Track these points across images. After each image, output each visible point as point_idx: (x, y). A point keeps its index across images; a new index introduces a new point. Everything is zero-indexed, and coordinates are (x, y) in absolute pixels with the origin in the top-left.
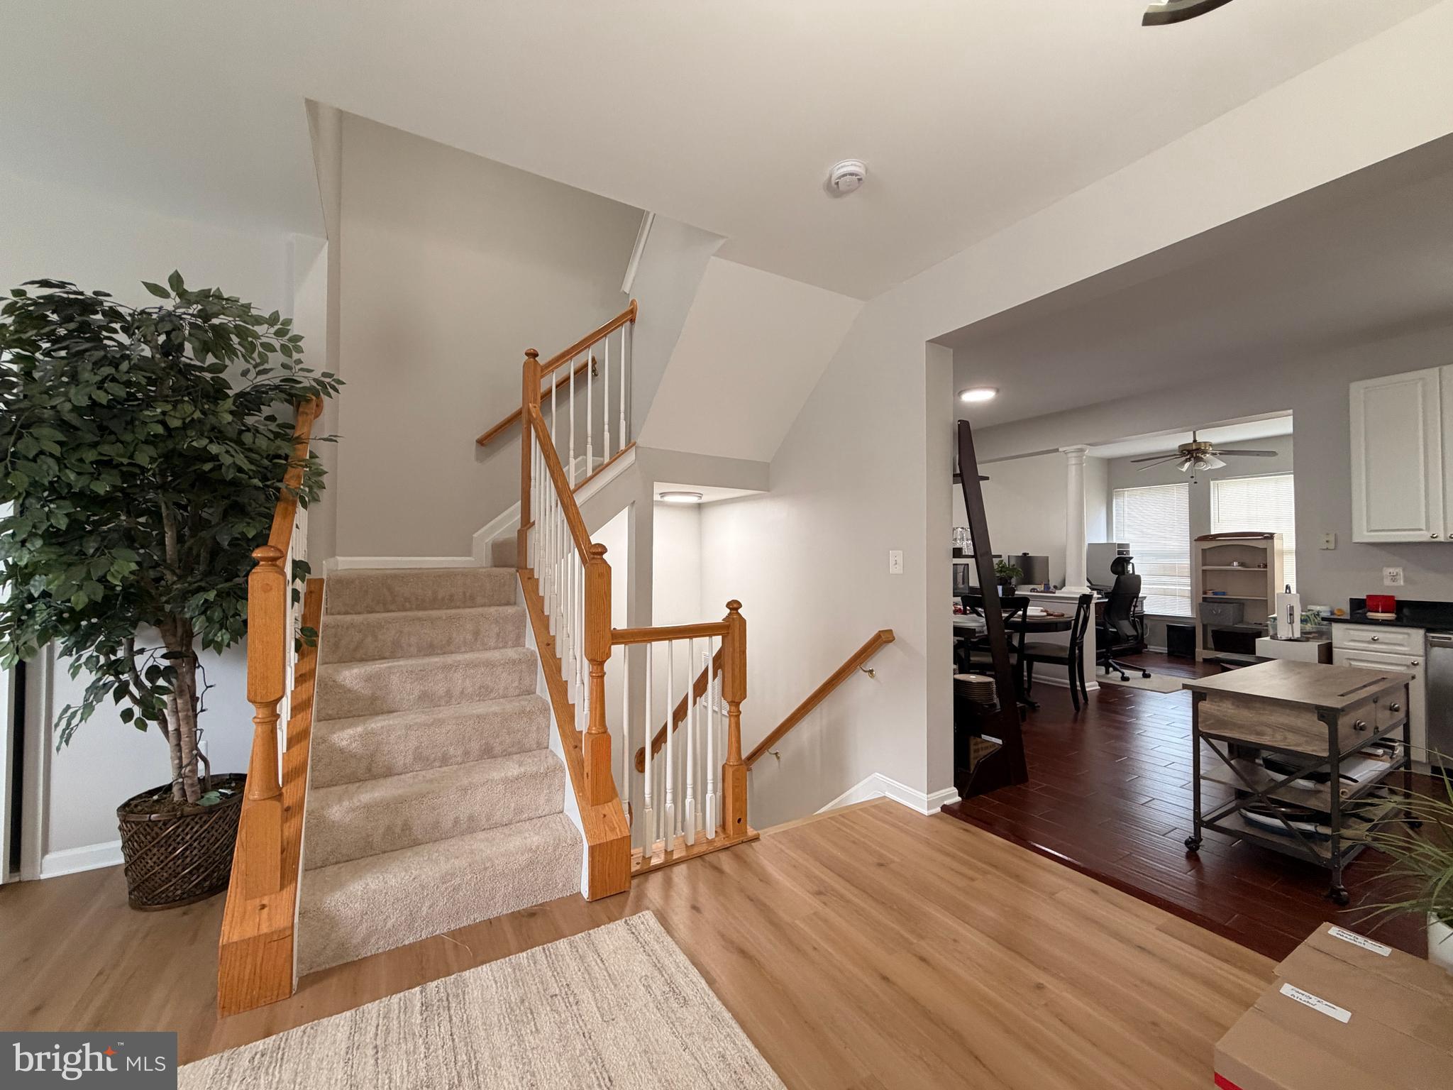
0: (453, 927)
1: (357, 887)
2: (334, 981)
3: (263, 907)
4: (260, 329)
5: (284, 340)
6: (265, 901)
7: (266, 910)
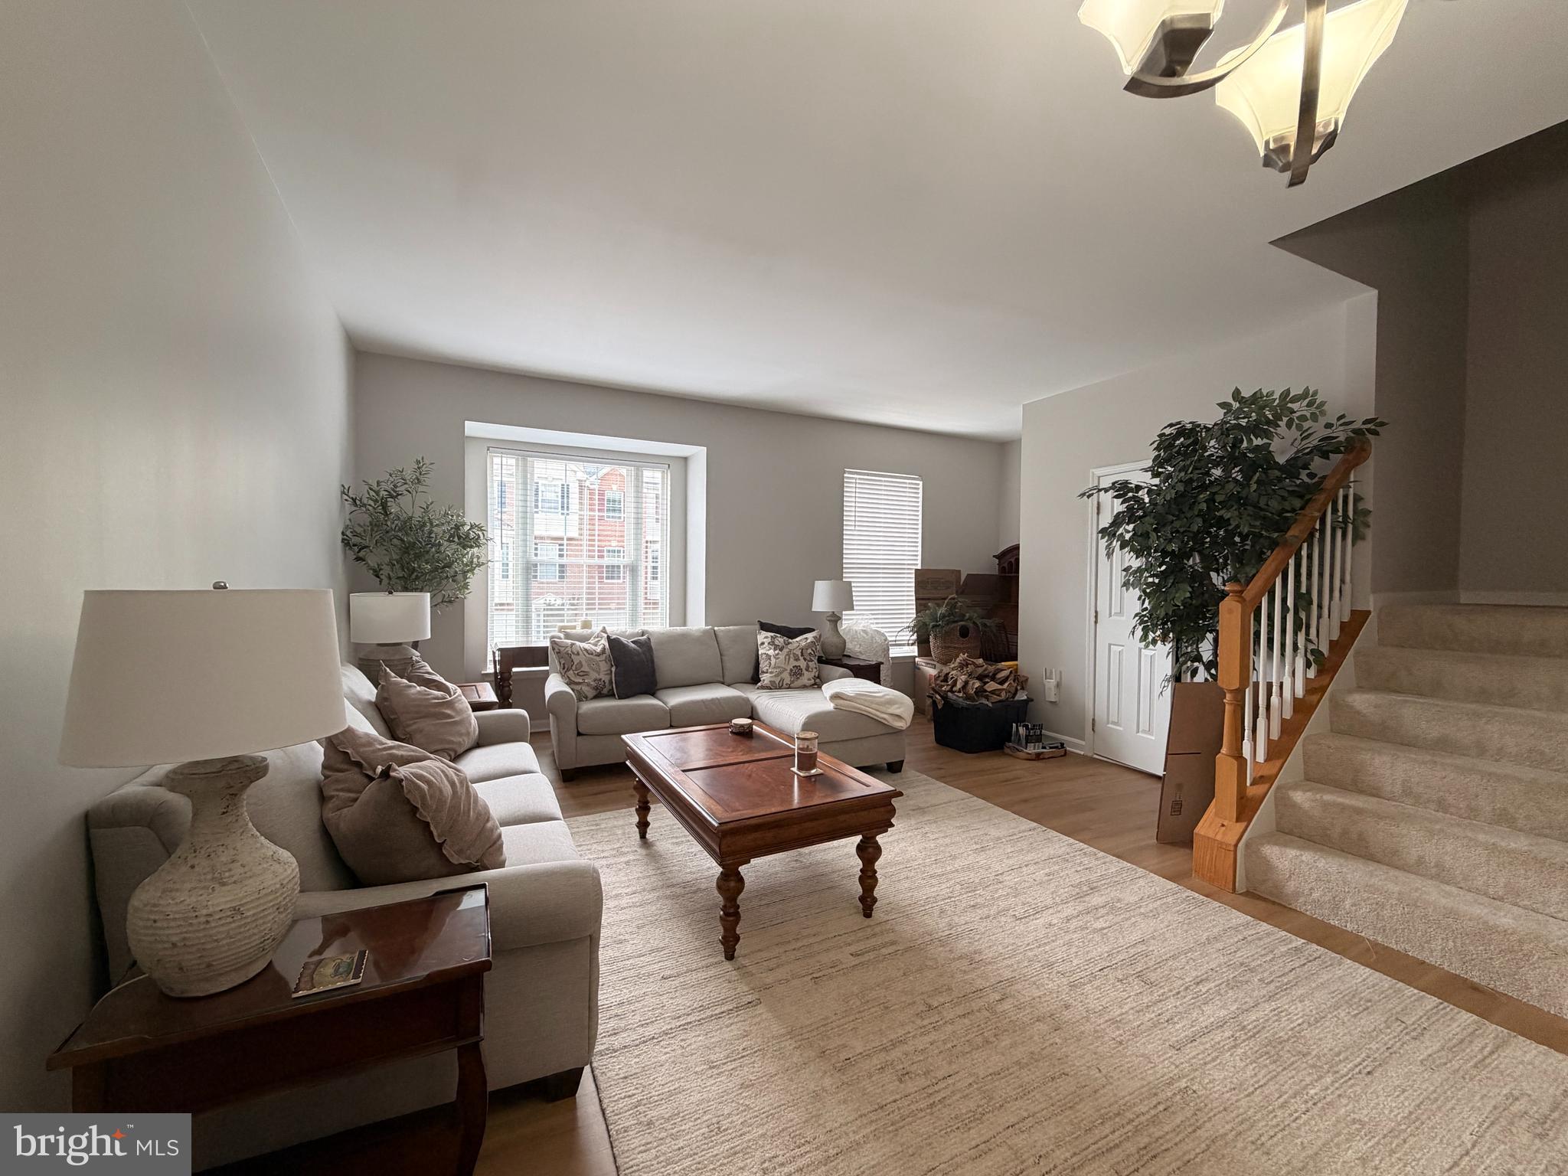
0: (1380, 940)
1: (1292, 853)
2: (1263, 905)
3: (1223, 825)
4: (1295, 406)
5: (1313, 409)
6: (1225, 823)
7: (1224, 828)
